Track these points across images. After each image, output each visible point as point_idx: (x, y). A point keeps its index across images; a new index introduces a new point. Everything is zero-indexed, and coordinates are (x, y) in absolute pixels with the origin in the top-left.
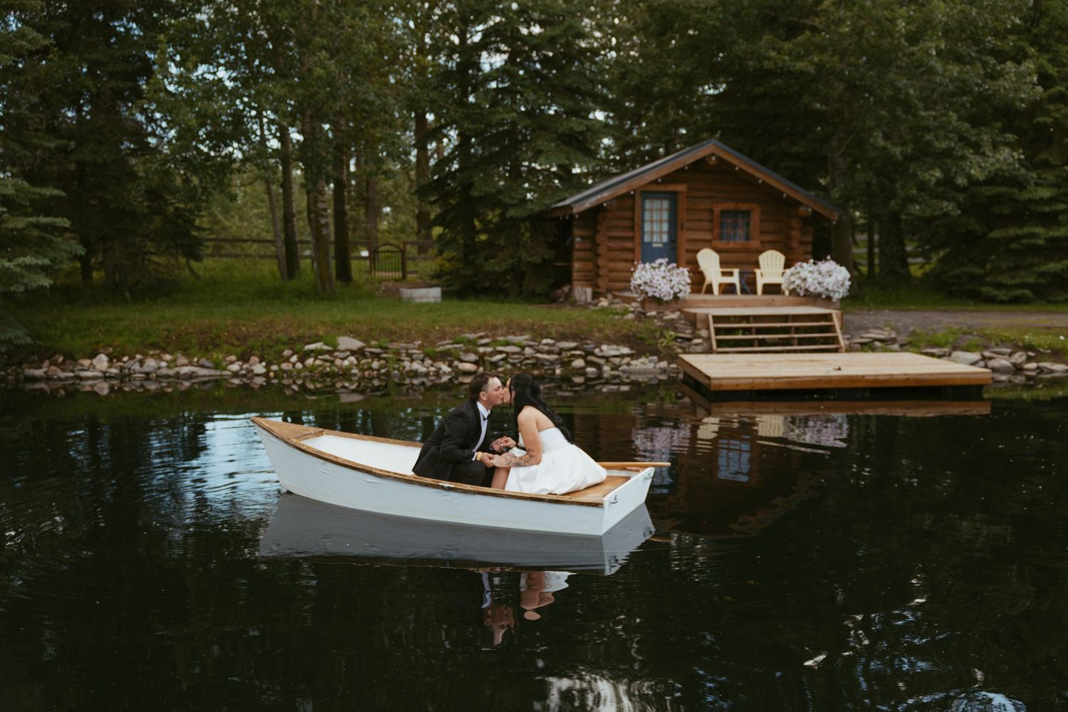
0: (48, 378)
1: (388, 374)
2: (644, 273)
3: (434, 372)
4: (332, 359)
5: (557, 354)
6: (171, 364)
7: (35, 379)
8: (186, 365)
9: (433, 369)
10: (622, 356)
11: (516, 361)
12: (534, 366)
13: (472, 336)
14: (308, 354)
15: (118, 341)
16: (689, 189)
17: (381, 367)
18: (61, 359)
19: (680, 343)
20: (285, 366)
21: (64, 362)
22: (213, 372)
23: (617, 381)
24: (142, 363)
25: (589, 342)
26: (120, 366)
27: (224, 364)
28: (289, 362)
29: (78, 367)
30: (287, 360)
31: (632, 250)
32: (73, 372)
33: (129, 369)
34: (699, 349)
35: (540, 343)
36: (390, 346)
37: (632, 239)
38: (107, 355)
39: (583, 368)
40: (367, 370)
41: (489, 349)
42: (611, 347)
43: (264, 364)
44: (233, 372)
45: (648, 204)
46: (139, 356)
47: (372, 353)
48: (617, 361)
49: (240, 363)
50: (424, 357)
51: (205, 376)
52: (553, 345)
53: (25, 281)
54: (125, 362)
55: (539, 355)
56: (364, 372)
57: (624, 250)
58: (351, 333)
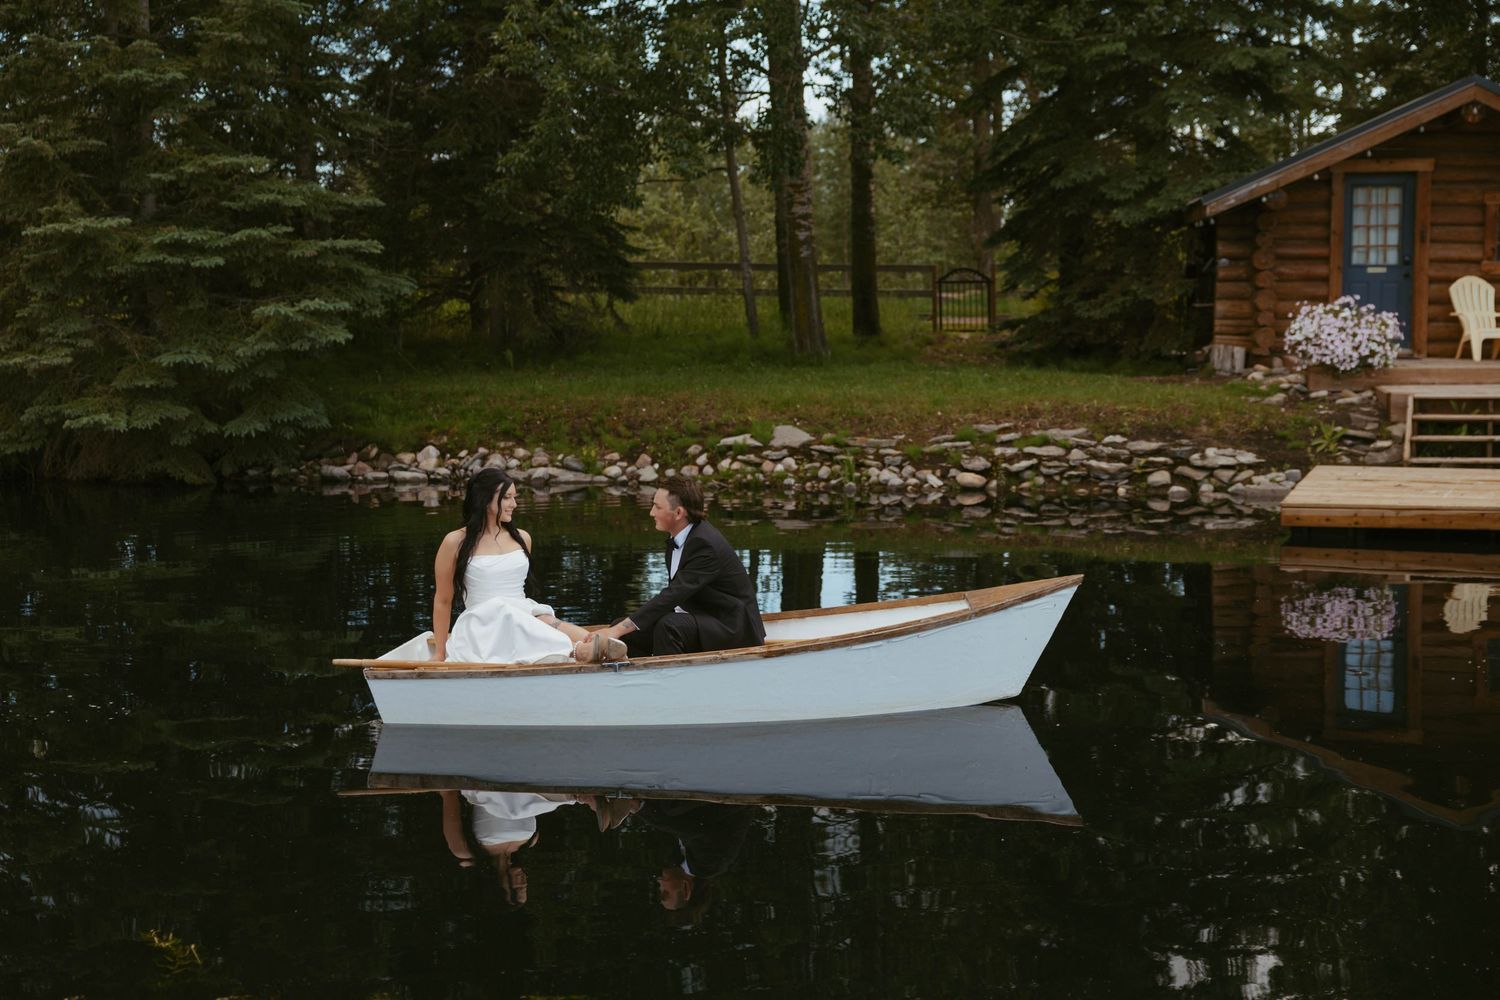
0: (352, 480)
1: (840, 487)
2: (1307, 321)
3: (915, 486)
4: (758, 460)
5: (1124, 461)
6: (526, 463)
7: (334, 481)
8: (546, 466)
9: (913, 481)
10: (1240, 467)
11: (1053, 471)
12: (1085, 480)
13: (988, 428)
14: (723, 453)
15: (459, 426)
16: (1437, 166)
17: (834, 475)
18: (374, 452)
19: (1350, 446)
20: (688, 471)
21: (378, 456)
22: (582, 477)
23: (1225, 510)
24: (484, 458)
25: (1184, 441)
26: (453, 465)
27: (599, 464)
28: (695, 464)
29: (395, 465)
30: (692, 460)
31: (1325, 280)
32: (387, 471)
33: (466, 469)
34: (1382, 457)
35: (1099, 442)
36: (851, 442)
37: (1326, 259)
38: (437, 447)
39: (1166, 486)
40: (809, 480)
41: (1010, 451)
42: (1222, 451)
43: (657, 466)
44: (610, 477)
45: (1360, 196)
46: (482, 450)
47: (821, 452)
48: (1226, 475)
49: (625, 464)
50: (903, 461)
51: (567, 483)
52: (1122, 445)
53: (312, 335)
54: (461, 459)
55: (1094, 463)
56: (804, 484)
57: (1309, 279)
58: (799, 419)
